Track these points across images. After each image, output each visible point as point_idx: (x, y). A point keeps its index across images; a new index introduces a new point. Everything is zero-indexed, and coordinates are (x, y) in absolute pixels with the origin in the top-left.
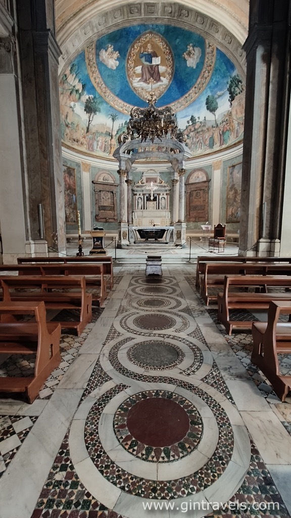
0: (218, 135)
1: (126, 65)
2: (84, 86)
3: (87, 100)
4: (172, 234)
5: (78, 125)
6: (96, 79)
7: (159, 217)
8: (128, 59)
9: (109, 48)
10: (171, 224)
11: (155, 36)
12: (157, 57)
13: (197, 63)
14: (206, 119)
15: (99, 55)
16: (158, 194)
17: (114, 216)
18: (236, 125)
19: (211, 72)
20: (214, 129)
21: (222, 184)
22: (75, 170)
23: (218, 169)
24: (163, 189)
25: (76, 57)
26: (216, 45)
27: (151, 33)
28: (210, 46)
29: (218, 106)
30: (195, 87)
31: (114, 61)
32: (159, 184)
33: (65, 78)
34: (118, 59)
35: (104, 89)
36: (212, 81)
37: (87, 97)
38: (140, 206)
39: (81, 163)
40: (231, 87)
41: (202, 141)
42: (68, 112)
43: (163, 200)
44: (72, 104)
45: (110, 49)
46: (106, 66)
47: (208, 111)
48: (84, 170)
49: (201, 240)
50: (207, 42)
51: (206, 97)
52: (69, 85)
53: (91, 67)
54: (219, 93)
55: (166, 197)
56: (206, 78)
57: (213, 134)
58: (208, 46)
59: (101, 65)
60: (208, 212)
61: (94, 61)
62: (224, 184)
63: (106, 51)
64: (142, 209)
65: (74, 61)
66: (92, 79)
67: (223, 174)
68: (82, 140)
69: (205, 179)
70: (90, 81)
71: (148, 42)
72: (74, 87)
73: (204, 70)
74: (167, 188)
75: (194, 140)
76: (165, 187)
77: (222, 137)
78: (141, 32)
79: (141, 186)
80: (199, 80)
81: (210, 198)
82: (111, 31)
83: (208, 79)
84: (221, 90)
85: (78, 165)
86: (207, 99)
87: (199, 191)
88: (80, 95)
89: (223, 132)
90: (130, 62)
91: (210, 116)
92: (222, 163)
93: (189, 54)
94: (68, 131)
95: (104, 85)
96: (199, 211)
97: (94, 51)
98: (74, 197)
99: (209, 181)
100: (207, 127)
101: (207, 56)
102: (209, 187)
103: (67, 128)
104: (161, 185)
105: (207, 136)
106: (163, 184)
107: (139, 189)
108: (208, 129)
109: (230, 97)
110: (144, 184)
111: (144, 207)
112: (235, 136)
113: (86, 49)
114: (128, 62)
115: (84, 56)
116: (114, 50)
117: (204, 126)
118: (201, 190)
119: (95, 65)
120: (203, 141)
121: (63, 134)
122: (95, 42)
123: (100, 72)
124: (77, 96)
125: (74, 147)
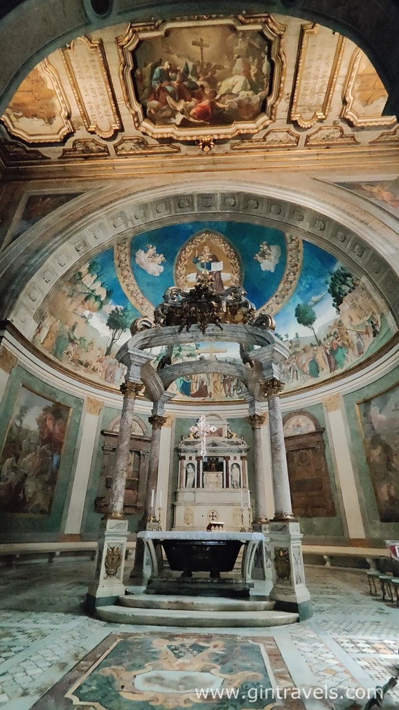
0: (323, 357)
1: (174, 272)
2: (109, 294)
3: (113, 311)
4: (259, 553)
5: (92, 343)
6: (128, 285)
7: (229, 504)
8: (177, 264)
9: (150, 250)
10: (256, 525)
11: (213, 236)
12: (218, 261)
13: (276, 265)
14: (300, 336)
15: (135, 257)
16: (225, 458)
17: (137, 500)
18: (356, 337)
19: (297, 273)
20: (315, 348)
21: (349, 436)
22: (71, 410)
23: (336, 408)
24: (235, 447)
25: (100, 254)
26: (301, 238)
27: (207, 232)
28: (293, 240)
29: (317, 316)
30: (276, 296)
31: (158, 266)
32: (227, 440)
33: (78, 277)
34: (162, 264)
35: (141, 300)
36: (301, 285)
37: (113, 308)
38: (190, 480)
39: (86, 400)
40: (333, 286)
41: (297, 369)
42: (76, 323)
43: (236, 470)
44: (87, 313)
45: (152, 251)
46: (144, 271)
47: (301, 325)
48: (90, 411)
49: (328, 564)
50: (288, 235)
51: (296, 306)
52: (84, 287)
53: (122, 270)
54: (315, 298)
55: (240, 462)
56: (291, 282)
57: (315, 356)
58: (289, 241)
59: (137, 270)
60: (331, 495)
61: (128, 262)
62: (354, 435)
63: (146, 252)
64: (193, 486)
65: (96, 258)
66: (123, 286)
67: (350, 418)
68: (95, 364)
69: (312, 429)
70: (119, 287)
71: (205, 244)
72: (93, 291)
73: (287, 272)
74: (242, 447)
75: (283, 367)
76: (237, 444)
77: (332, 360)
78: (194, 231)
79: (194, 443)
80: (281, 286)
81: (329, 465)
82: (153, 228)
83: (295, 283)
84: (317, 294)
85: (79, 402)
86: (297, 310)
87: (303, 451)
88: (102, 303)
89: (332, 350)
90: (179, 268)
91: (304, 332)
92: (341, 397)
93: (263, 255)
94: (71, 348)
95: (141, 295)
96: (311, 493)
97: (127, 250)
98: (56, 458)
99: (320, 431)
100: (302, 346)
101: (290, 253)
102: (323, 444)
103: (70, 345)
104: (230, 440)
105: (305, 359)
106: (234, 439)
107: (189, 447)
108: (304, 350)
109: (334, 300)
110: (199, 440)
111: (198, 483)
112: (357, 353)
113: (116, 246)
114: (177, 268)
115: (113, 254)
116: (157, 253)
117: (297, 346)
118: (307, 449)
119: (128, 268)
120: (299, 368)
121: (62, 351)
122: (130, 240)
123: (136, 278)
124: (97, 304)
125: (78, 372)
